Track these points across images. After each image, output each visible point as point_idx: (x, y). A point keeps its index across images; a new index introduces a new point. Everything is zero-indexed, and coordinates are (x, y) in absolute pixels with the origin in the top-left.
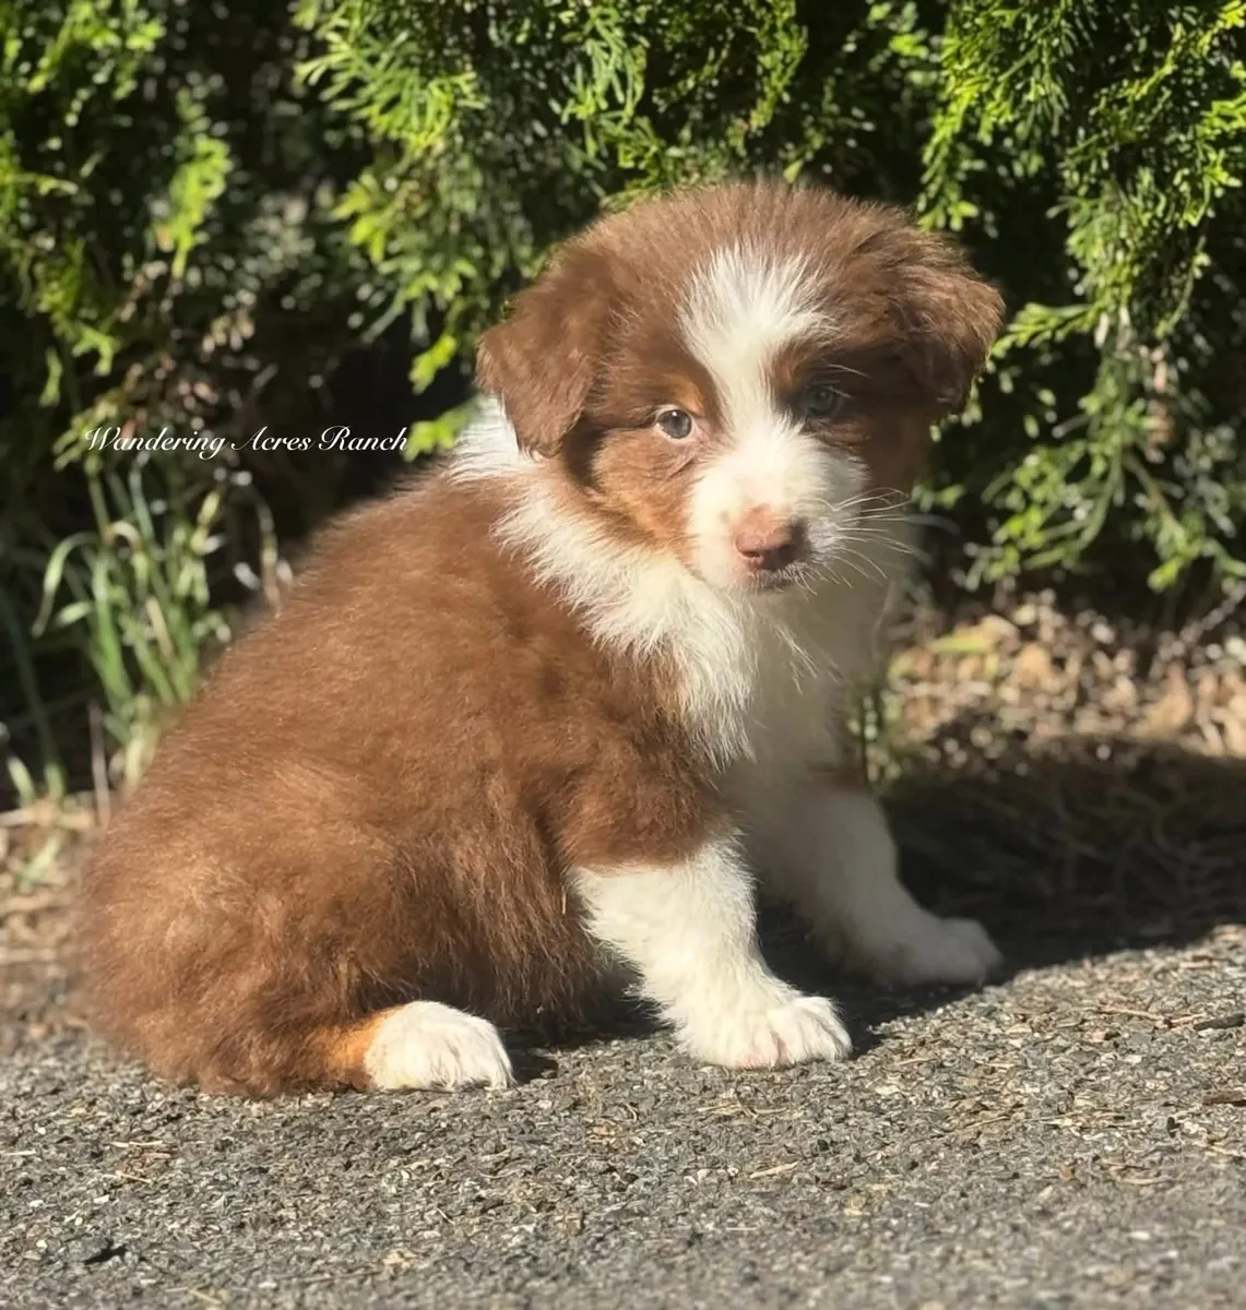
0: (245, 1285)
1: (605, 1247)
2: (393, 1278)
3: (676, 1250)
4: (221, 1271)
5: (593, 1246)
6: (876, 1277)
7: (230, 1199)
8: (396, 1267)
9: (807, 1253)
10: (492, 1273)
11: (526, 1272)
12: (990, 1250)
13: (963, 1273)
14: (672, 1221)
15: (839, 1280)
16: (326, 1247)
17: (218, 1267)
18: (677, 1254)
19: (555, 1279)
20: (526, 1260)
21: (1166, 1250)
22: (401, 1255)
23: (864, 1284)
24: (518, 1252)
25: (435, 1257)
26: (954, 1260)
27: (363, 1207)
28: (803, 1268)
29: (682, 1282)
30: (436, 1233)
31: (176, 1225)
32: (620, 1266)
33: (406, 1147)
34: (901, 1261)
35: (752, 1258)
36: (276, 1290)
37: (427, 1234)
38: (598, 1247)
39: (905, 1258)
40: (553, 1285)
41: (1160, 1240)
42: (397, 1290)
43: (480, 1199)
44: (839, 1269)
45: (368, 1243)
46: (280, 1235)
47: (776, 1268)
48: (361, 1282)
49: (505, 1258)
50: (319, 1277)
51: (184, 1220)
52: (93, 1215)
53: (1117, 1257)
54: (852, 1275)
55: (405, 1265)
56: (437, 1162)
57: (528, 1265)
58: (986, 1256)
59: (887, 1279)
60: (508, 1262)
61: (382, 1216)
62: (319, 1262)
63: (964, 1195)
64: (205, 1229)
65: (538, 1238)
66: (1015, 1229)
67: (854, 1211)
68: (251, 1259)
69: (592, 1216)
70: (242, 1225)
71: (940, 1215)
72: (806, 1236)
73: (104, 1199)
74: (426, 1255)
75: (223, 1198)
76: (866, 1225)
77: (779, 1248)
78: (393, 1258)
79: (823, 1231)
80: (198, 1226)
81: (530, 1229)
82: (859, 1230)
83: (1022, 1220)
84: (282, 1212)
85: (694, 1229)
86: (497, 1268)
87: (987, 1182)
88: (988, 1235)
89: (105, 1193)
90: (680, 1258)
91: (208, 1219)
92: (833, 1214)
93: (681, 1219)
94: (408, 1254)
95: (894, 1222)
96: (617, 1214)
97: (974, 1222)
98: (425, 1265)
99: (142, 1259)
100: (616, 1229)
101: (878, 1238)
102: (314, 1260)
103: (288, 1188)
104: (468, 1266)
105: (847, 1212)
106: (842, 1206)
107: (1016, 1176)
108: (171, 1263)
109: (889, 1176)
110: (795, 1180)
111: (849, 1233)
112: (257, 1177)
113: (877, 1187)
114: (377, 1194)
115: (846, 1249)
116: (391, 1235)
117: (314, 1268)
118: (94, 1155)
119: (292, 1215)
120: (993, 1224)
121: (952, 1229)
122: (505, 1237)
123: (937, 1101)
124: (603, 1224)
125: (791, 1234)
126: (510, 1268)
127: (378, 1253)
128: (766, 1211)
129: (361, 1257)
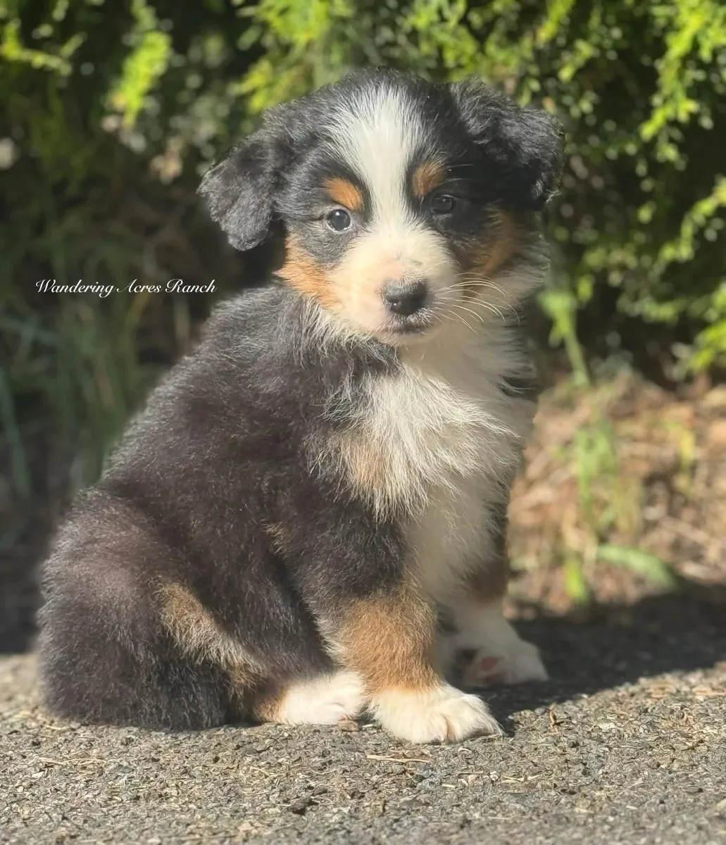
0: (137, 840)
1: (400, 826)
2: (245, 840)
3: (451, 831)
4: (121, 829)
5: (391, 825)
7: (130, 778)
8: (248, 833)
9: (547, 838)
10: (317, 840)
11: (342, 841)
14: (449, 810)
16: (198, 816)
17: (119, 826)
18: (452, 834)
20: (343, 832)
22: (252, 824)
24: (337, 826)
25: (276, 827)
27: (226, 789)
30: (277, 810)
31: (90, 796)
32: (411, 840)
33: (259, 749)
35: (507, 839)
37: (271, 811)
38: (395, 825)
43: (310, 787)
45: (228, 815)
46: (165, 806)
48: (222, 842)
49: (326, 830)
50: (192, 837)
51: (96, 793)
52: (31, 785)
55: (254, 831)
57: (344, 836)
60: (329, 833)
61: (239, 796)
62: (191, 827)
63: (662, 802)
64: (111, 799)
65: (351, 817)
66: (700, 828)
67: (581, 810)
68: (143, 822)
69: (391, 804)
70: (138, 798)
71: (644, 815)
72: (547, 826)
73: (40, 775)
74: (269, 825)
75: (125, 778)
76: (590, 820)
77: (526, 833)
78: (245, 826)
79: (559, 823)
80: (106, 797)
81: (346, 810)
82: (585, 823)
83: (705, 822)
84: (167, 790)
85: (465, 816)
86: (321, 837)
87: (679, 794)
88: (680, 831)
89: (41, 770)
90: (455, 837)
91: (113, 792)
92: (566, 811)
93: (455, 809)
94: (257, 824)
95: (611, 819)
96: (409, 803)
97: (670, 822)
98: (269, 832)
99: (64, 818)
100: (409, 813)
101: (599, 830)
102: (188, 825)
103: (172, 774)
104: (300, 834)
105: (577, 810)
106: (573, 805)
107: (701, 790)
108: (85, 821)
109: (607, 786)
110: (539, 786)
111: (578, 825)
112: (150, 765)
113: (598, 794)
114: (236, 780)
115: (575, 836)
116: (245, 810)
117: (188, 830)
118: (34, 744)
119: (174, 792)
120: (684, 824)
121: (653, 826)
122: (327, 815)
123: (643, 735)
124: (399, 810)
125: (535, 823)
126: (330, 838)
127: (235, 822)
128: (518, 806)
129: (223, 824)
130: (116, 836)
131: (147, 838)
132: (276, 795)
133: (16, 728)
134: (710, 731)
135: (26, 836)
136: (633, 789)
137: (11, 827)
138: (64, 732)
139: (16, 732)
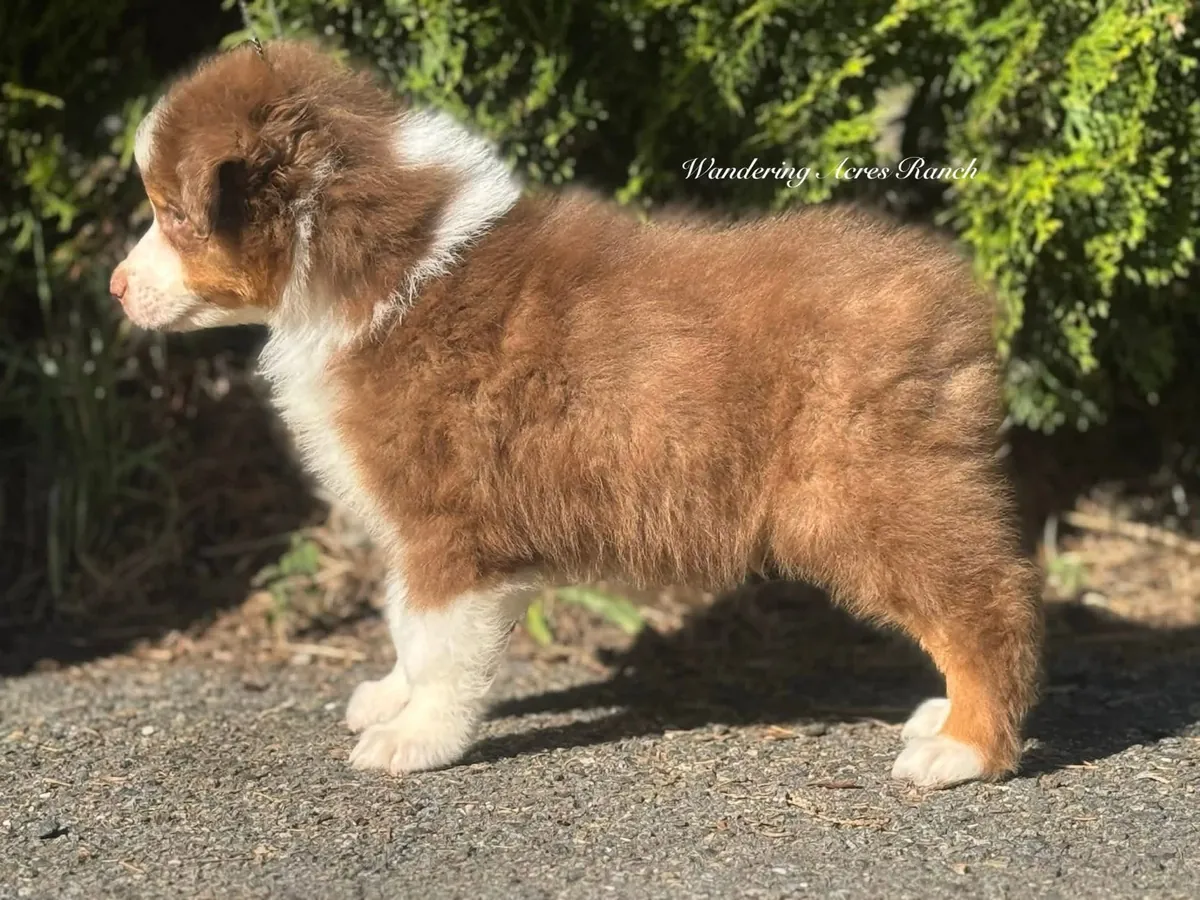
0: (157, 861)
1: (409, 852)
2: (263, 864)
3: (459, 858)
4: (140, 850)
5: (401, 851)
6: (602, 886)
7: (138, 801)
8: (264, 856)
9: (552, 867)
10: (332, 865)
11: (357, 866)
12: (678, 874)
13: (662, 887)
14: (453, 838)
15: (577, 886)
16: (213, 839)
17: (137, 847)
18: (460, 861)
19: (378, 872)
20: (356, 857)
21: (800, 882)
22: (267, 848)
23: (596, 890)
24: (350, 851)
25: (290, 851)
26: (654, 878)
27: (235, 813)
28: (550, 876)
29: (466, 880)
30: (288, 835)
31: (102, 817)
32: (423, 866)
33: (258, 775)
34: (618, 877)
35: (514, 867)
36: (181, 866)
37: (282, 835)
38: (404, 852)
39: (621, 874)
40: (377, 876)
41: (794, 875)
42: (268, 872)
43: (315, 814)
44: (577, 878)
45: (242, 839)
46: (178, 828)
47: (531, 875)
48: (241, 864)
49: (340, 856)
50: (211, 859)
51: (108, 814)
52: (40, 806)
53: (767, 885)
54: (586, 884)
55: (270, 855)
56: (281, 786)
57: (357, 861)
58: (676, 877)
59: (611, 888)
60: (344, 858)
61: (247, 820)
62: (209, 849)
63: (653, 835)
64: (122, 821)
65: (361, 843)
66: (693, 860)
67: (579, 841)
68: (159, 844)
69: (396, 831)
70: (149, 820)
71: (639, 847)
72: (549, 855)
73: (48, 795)
74: (284, 849)
75: (133, 800)
76: (590, 851)
77: (531, 862)
78: (261, 850)
79: (560, 853)
80: (118, 818)
81: (354, 836)
82: (585, 854)
83: (697, 855)
84: (176, 813)
85: (469, 844)
86: (336, 862)
87: (668, 828)
88: (675, 862)
89: (47, 791)
90: (464, 864)
91: (124, 815)
92: (565, 841)
93: (459, 837)
94: (271, 848)
95: (609, 850)
96: (414, 831)
97: (664, 854)
98: (285, 856)
99: (81, 838)
100: (414, 840)
101: (599, 860)
102: (205, 847)
103: (178, 796)
104: (315, 859)
105: (575, 840)
106: (570, 836)
107: (687, 825)
108: (103, 842)
109: (598, 818)
110: (534, 816)
111: (579, 855)
112: (154, 789)
113: (592, 825)
114: (242, 805)
115: (577, 865)
116: (257, 834)
117: (206, 852)
118: (34, 765)
119: (183, 815)
120: (677, 856)
121: (649, 858)
122: (337, 841)
123: (623, 771)
124: (406, 837)
125: (538, 853)
126: (345, 862)
127: (249, 845)
128: (519, 836)
129: (237, 847)
130: (137, 857)
131: (167, 860)
132: (285, 820)
133: (13, 748)
134: (685, 768)
135: (47, 854)
136: (622, 821)
137: (30, 846)
138: (61, 753)
139: (12, 752)
